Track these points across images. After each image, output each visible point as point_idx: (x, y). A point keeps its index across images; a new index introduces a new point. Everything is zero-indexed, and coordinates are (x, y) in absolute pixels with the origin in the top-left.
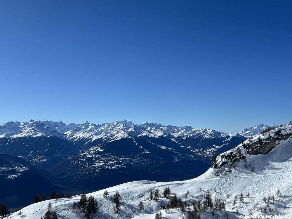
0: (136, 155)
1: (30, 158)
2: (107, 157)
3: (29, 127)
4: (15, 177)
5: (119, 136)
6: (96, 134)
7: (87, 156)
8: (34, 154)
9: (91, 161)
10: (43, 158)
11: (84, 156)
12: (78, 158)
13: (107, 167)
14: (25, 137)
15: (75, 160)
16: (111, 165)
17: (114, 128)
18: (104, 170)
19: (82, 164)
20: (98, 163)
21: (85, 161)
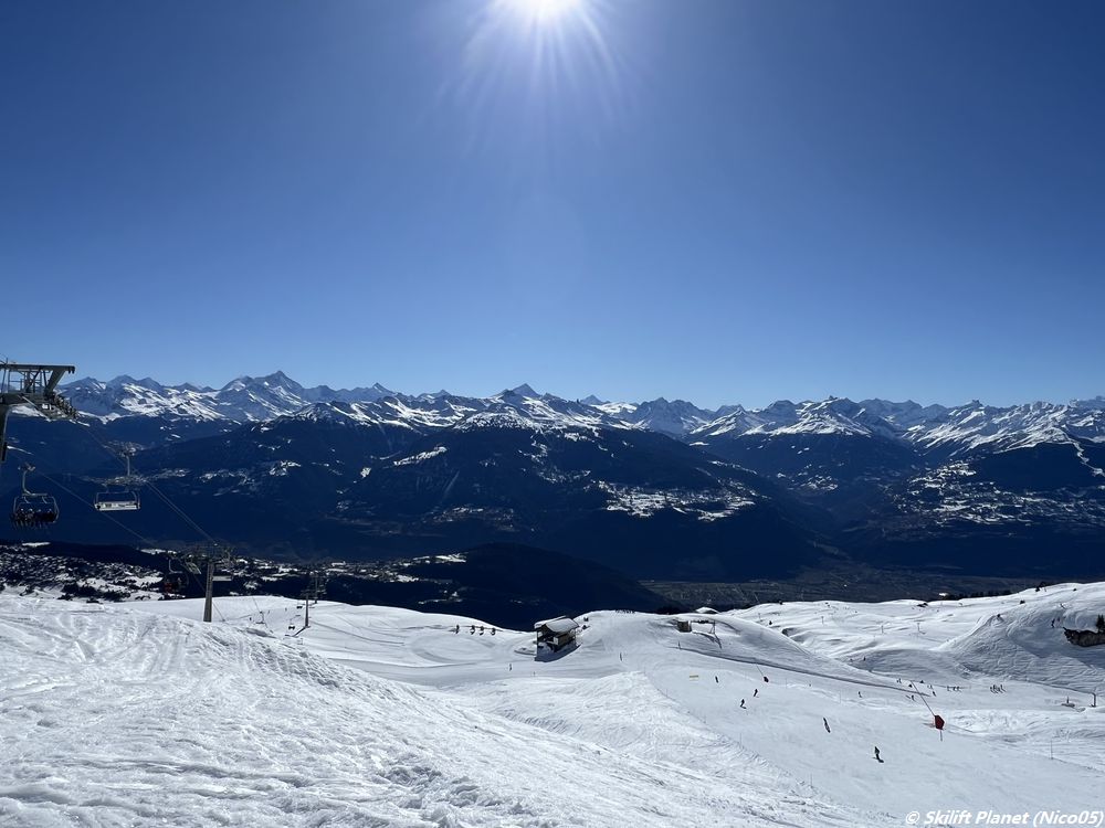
0: (1077, 493)
1: (803, 479)
2: (980, 490)
4: (718, 518)
6: (984, 433)
7: (928, 485)
8: (812, 473)
9: (933, 498)
10: (828, 483)
11: (918, 486)
12: (902, 488)
13: (971, 517)
14: (798, 435)
15: (895, 492)
16: (987, 512)
17: (1038, 417)
18: (958, 523)
19: (908, 505)
20: (949, 504)
21: (916, 497)
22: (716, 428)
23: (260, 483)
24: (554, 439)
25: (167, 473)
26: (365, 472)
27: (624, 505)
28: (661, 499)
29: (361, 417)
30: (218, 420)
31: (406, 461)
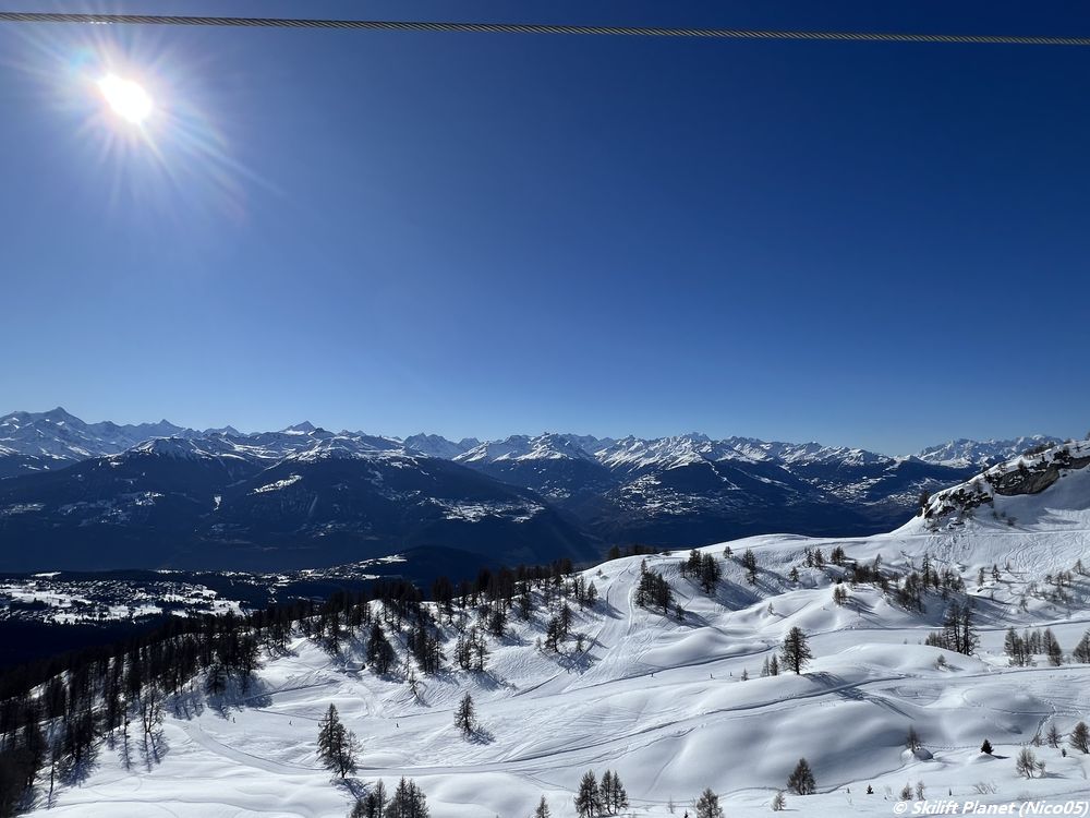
0: (717, 492)
1: (546, 491)
2: (666, 493)
3: (542, 443)
5: (686, 459)
6: (647, 456)
7: (634, 492)
8: (551, 486)
9: (639, 499)
10: (564, 492)
11: (627, 492)
12: (618, 495)
13: (666, 510)
14: (538, 459)
15: (613, 497)
16: (674, 507)
18: (661, 515)
20: (651, 503)
21: (629, 500)
22: (472, 455)
23: (129, 513)
24: (383, 466)
25: (17, 509)
26: (218, 500)
27: (456, 514)
28: (481, 509)
29: (199, 451)
30: (13, 455)
31: (267, 488)
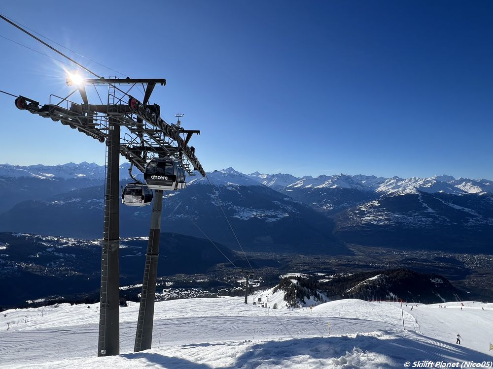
1: (322, 205)
7: (362, 209)
8: (325, 203)
9: (363, 214)
10: (331, 206)
11: (359, 209)
13: (373, 222)
20: (367, 216)
21: (357, 214)
24: (223, 189)
27: (240, 215)
28: (255, 213)
31: (164, 197)
